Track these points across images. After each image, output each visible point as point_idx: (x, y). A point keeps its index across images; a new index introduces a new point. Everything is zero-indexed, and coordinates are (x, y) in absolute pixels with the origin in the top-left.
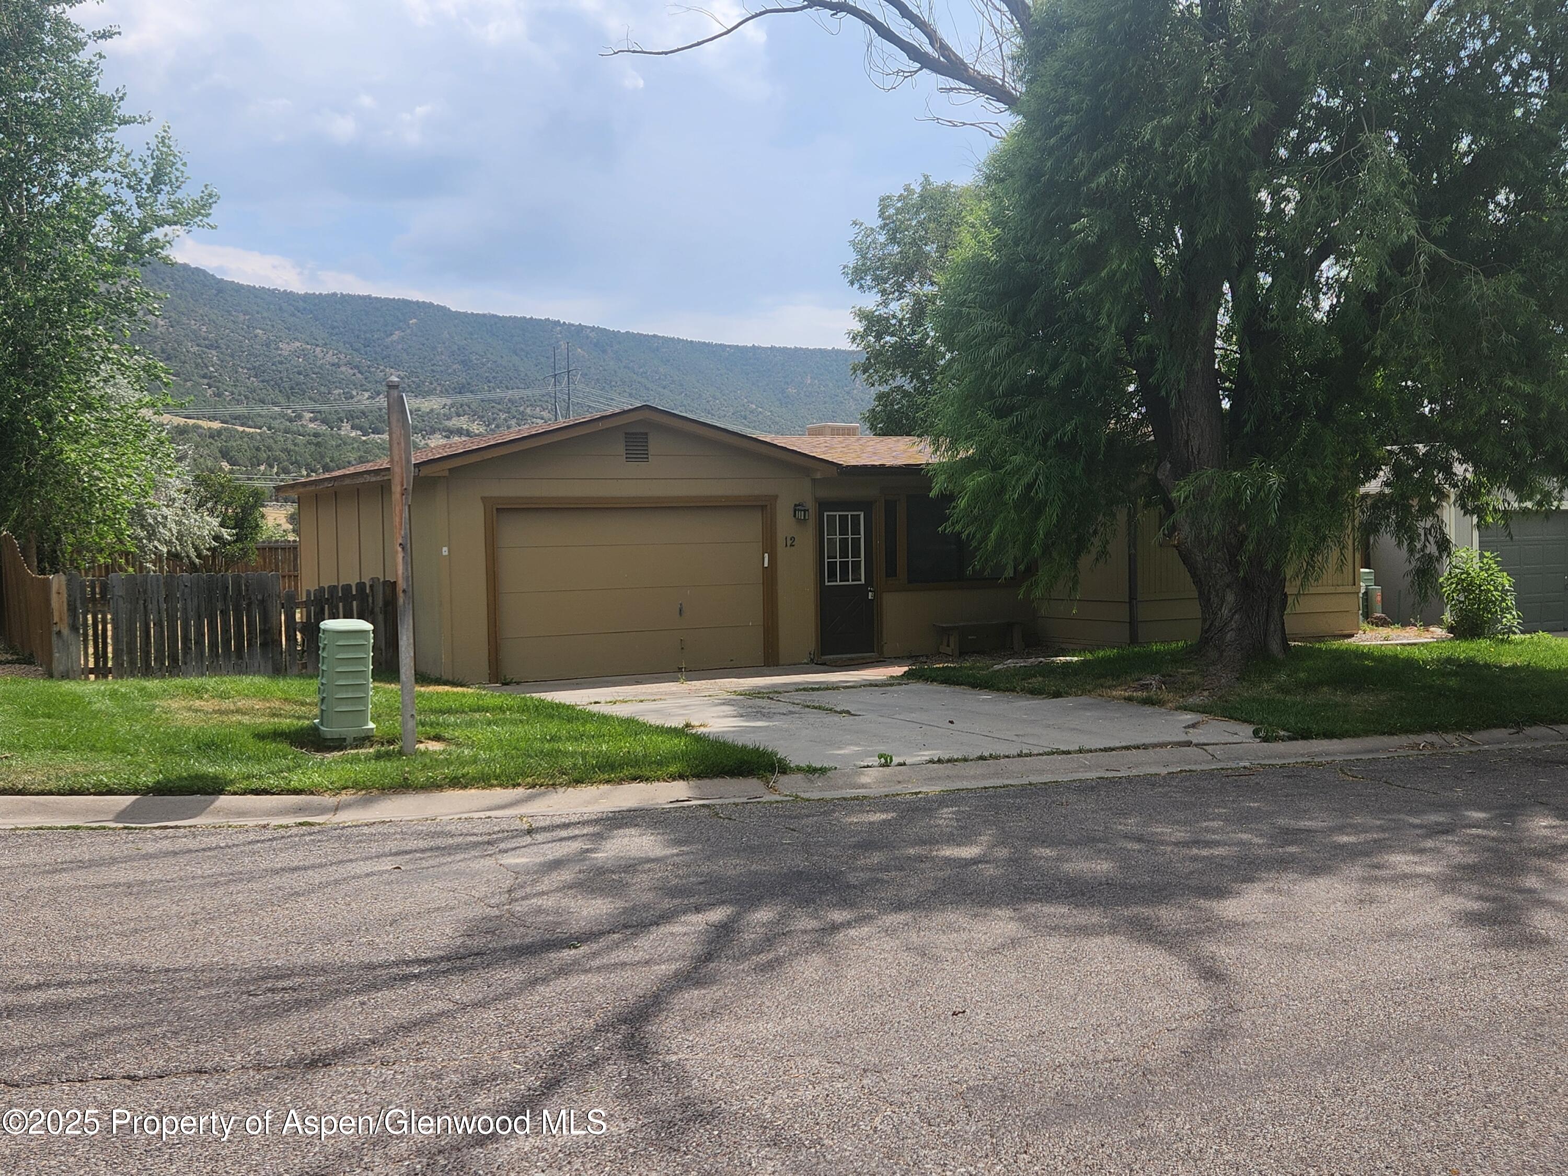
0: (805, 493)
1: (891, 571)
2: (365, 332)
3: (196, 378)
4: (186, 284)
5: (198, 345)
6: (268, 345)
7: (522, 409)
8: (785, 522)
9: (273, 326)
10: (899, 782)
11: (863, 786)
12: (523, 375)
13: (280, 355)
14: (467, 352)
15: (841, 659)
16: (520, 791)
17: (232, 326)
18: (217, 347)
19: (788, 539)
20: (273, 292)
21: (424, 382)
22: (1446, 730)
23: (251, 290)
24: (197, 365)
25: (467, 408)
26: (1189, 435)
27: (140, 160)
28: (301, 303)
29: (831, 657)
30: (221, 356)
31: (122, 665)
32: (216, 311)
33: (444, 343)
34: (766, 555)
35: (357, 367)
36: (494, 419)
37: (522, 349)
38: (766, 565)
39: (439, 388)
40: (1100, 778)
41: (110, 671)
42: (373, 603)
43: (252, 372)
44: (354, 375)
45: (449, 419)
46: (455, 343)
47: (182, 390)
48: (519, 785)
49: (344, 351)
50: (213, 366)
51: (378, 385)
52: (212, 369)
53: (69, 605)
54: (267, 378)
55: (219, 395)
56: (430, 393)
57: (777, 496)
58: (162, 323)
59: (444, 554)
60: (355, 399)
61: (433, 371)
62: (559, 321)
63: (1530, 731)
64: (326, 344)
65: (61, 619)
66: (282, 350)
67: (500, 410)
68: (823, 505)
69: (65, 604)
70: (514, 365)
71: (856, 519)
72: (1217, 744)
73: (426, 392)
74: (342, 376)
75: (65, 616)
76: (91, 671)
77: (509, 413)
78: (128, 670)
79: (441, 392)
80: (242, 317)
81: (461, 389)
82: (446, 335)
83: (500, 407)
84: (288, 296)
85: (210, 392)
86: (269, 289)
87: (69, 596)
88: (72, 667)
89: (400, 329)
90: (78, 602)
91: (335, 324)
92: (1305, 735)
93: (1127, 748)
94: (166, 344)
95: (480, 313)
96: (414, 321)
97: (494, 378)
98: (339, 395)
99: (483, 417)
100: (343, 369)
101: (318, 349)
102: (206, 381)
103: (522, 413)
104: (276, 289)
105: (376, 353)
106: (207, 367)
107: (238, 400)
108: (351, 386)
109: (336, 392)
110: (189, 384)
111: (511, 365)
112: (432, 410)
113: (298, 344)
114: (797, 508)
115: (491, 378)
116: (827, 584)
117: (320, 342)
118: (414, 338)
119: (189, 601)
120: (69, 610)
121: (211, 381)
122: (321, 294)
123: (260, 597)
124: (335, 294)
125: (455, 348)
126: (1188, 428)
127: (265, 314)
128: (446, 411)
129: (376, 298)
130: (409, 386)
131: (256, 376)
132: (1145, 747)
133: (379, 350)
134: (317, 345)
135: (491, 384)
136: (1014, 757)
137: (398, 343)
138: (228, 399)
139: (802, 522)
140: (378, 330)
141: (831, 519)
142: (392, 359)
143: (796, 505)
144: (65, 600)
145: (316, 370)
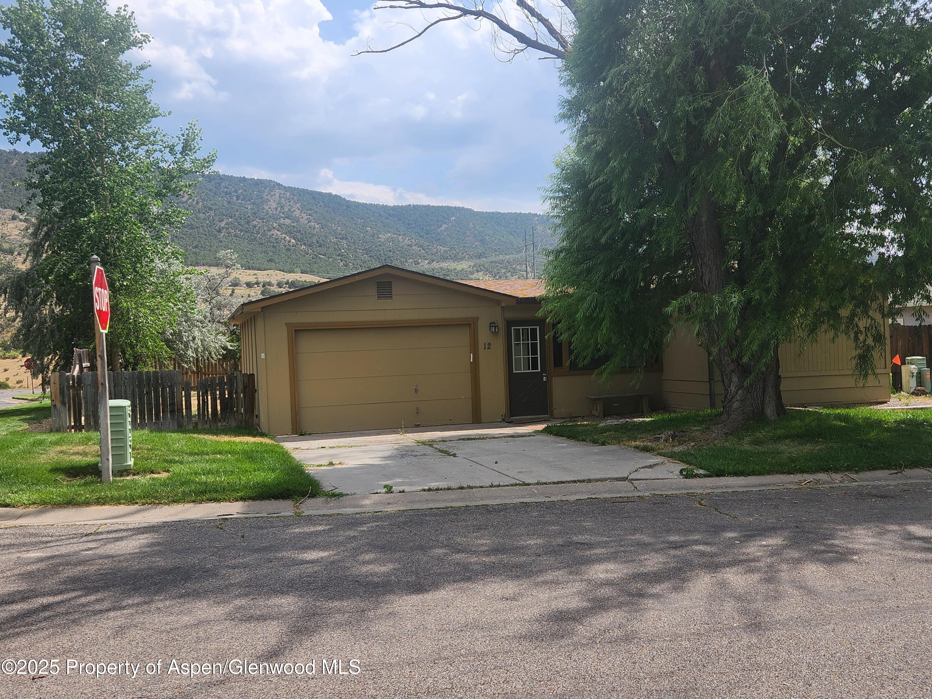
0: (497, 316)
1: (558, 362)
2: (427, 226)
3: (334, 256)
4: (330, 204)
5: (336, 238)
6: (373, 236)
7: (514, 266)
8: (484, 335)
9: (376, 225)
10: (389, 504)
11: (362, 506)
12: (515, 246)
13: (380, 241)
14: (483, 235)
15: (523, 419)
16: (136, 507)
17: (354, 226)
18: (346, 239)
19: (486, 344)
20: (376, 206)
21: (458, 254)
22: (836, 470)
23: (364, 205)
24: (335, 249)
25: (483, 267)
26: (702, 272)
27: (177, 137)
28: (391, 211)
29: (517, 418)
30: (348, 243)
31: (90, 424)
32: (345, 219)
33: (470, 230)
34: (472, 355)
35: (421, 246)
36: (498, 273)
37: (515, 231)
38: (472, 361)
39: (467, 257)
40: (521, 503)
41: (83, 427)
42: (237, 387)
43: (365, 252)
44: (420, 251)
45: (472, 274)
46: (477, 230)
47: (327, 263)
48: (137, 503)
49: (415, 237)
50: (343, 249)
51: (433, 256)
52: (343, 251)
53: (60, 390)
54: (373, 255)
55: (346, 265)
56: (462, 259)
57: (478, 318)
58: (318, 226)
59: (262, 357)
60: (420, 265)
61: (464, 246)
62: (536, 214)
63: (908, 472)
64: (405, 234)
65: (56, 398)
66: (380, 238)
67: (501, 268)
68: (509, 323)
69: (58, 389)
70: (510, 241)
71: (534, 331)
72: (647, 480)
73: (460, 259)
74: (414, 252)
75: (58, 396)
76: (73, 427)
77: (506, 269)
78: (94, 427)
79: (468, 258)
80: (359, 221)
81: (479, 256)
82: (471, 225)
83: (501, 266)
84: (385, 208)
85: (342, 264)
86: (374, 205)
87: (60, 385)
88: (62, 425)
89: (446, 223)
90: (65, 388)
91: (410, 222)
92: (719, 474)
93: (575, 482)
94: (319, 238)
95: (491, 211)
96: (454, 218)
97: (498, 249)
98: (412, 262)
99: (492, 272)
100: (414, 247)
101: (400, 237)
102: (340, 258)
103: (514, 269)
104: (378, 204)
105: (432, 237)
106: (340, 250)
107: (356, 268)
108: (418, 257)
109: (410, 261)
110: (331, 260)
111: (508, 241)
112: (463, 269)
113: (389, 235)
114: (492, 325)
115: (497, 249)
116: (514, 372)
117: (402, 233)
118: (454, 228)
119: (128, 387)
120: (60, 393)
121: (342, 258)
122: (402, 206)
123: (169, 384)
124: (410, 205)
125: (477, 232)
126: (702, 268)
127: (372, 219)
128: (471, 269)
129: (433, 206)
130: (450, 256)
131: (367, 254)
132: (589, 481)
133: (434, 236)
134: (400, 235)
135: (497, 253)
136: (487, 487)
137: (445, 232)
138: (351, 267)
139: (495, 333)
140: (434, 225)
141: (517, 331)
142: (441, 240)
143: (491, 323)
144: (58, 387)
145: (399, 249)
